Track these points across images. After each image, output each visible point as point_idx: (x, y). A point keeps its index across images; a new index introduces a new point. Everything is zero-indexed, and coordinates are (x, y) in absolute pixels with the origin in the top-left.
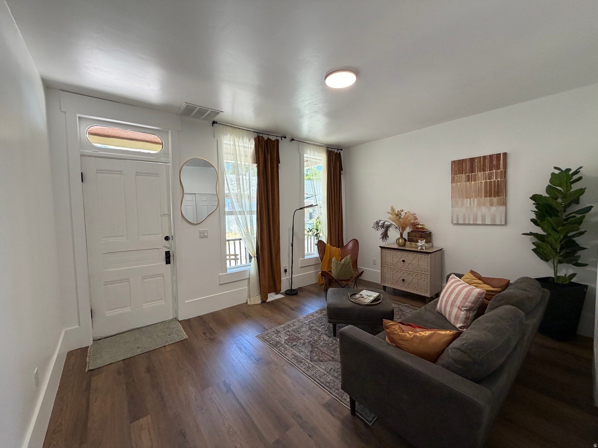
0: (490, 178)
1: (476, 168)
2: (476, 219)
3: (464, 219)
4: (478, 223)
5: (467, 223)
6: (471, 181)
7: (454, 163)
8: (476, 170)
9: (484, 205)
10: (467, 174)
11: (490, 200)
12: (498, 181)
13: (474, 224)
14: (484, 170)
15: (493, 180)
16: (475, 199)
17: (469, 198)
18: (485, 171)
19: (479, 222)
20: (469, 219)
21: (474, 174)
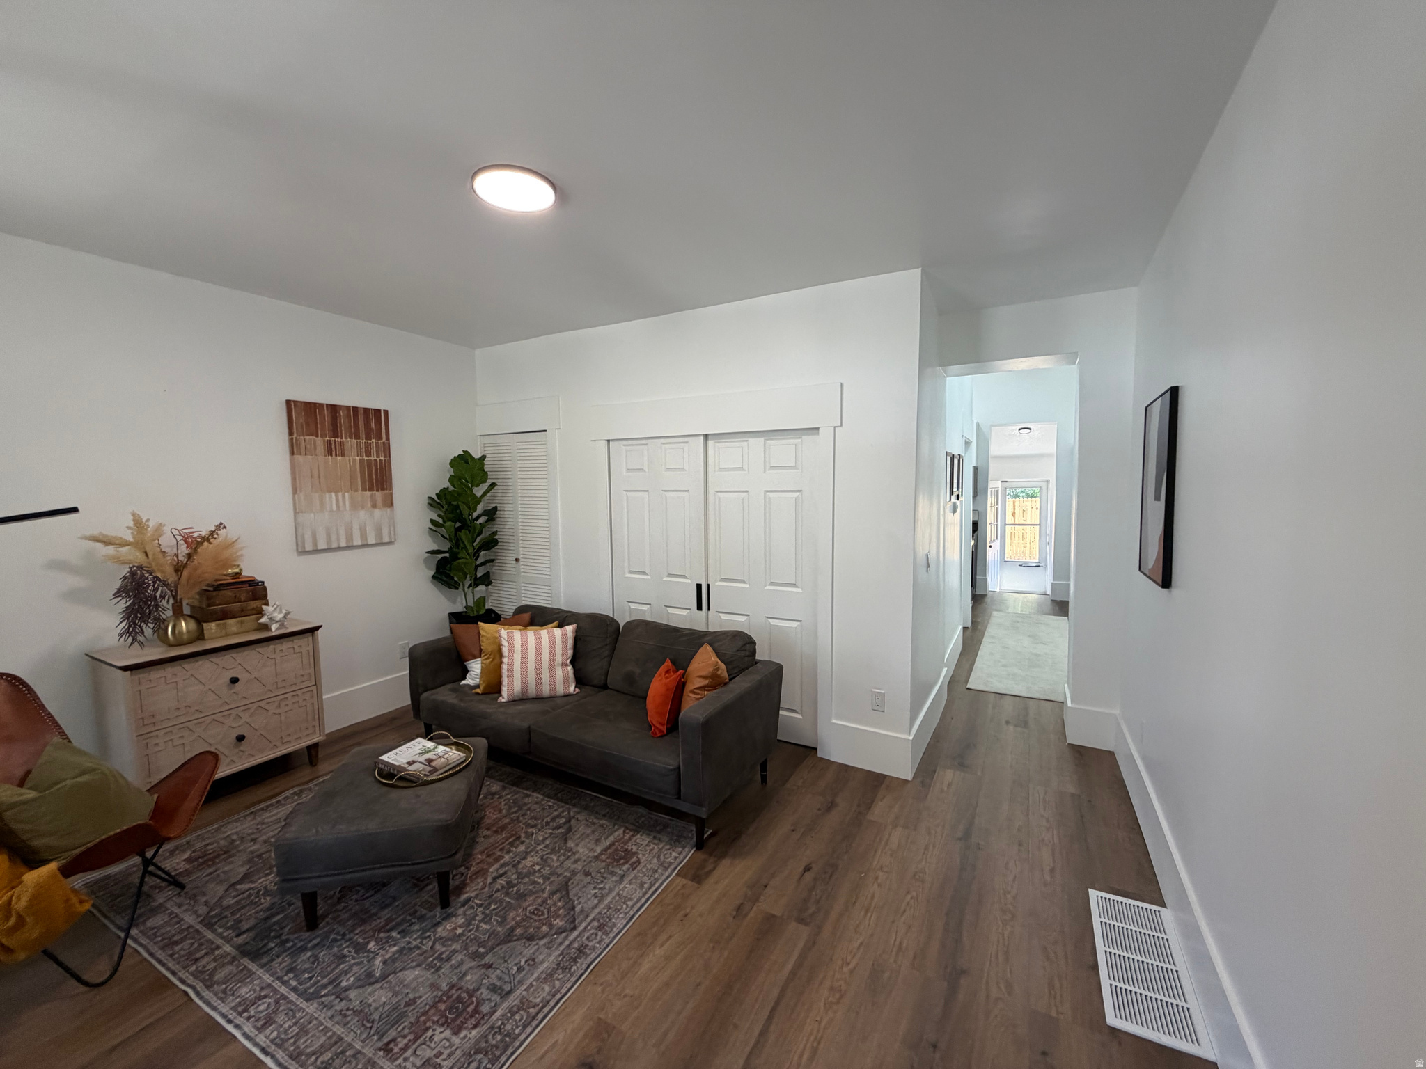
0: (368, 454)
1: (343, 428)
2: (349, 536)
3: (329, 540)
4: (355, 544)
5: (334, 545)
6: (336, 456)
7: (295, 406)
8: (343, 432)
9: (363, 508)
10: (326, 439)
11: (371, 496)
12: (380, 460)
13: (349, 547)
14: (357, 437)
15: (373, 458)
16: (347, 494)
17: (334, 492)
18: (359, 439)
19: (357, 542)
20: (338, 540)
21: (339, 440)
